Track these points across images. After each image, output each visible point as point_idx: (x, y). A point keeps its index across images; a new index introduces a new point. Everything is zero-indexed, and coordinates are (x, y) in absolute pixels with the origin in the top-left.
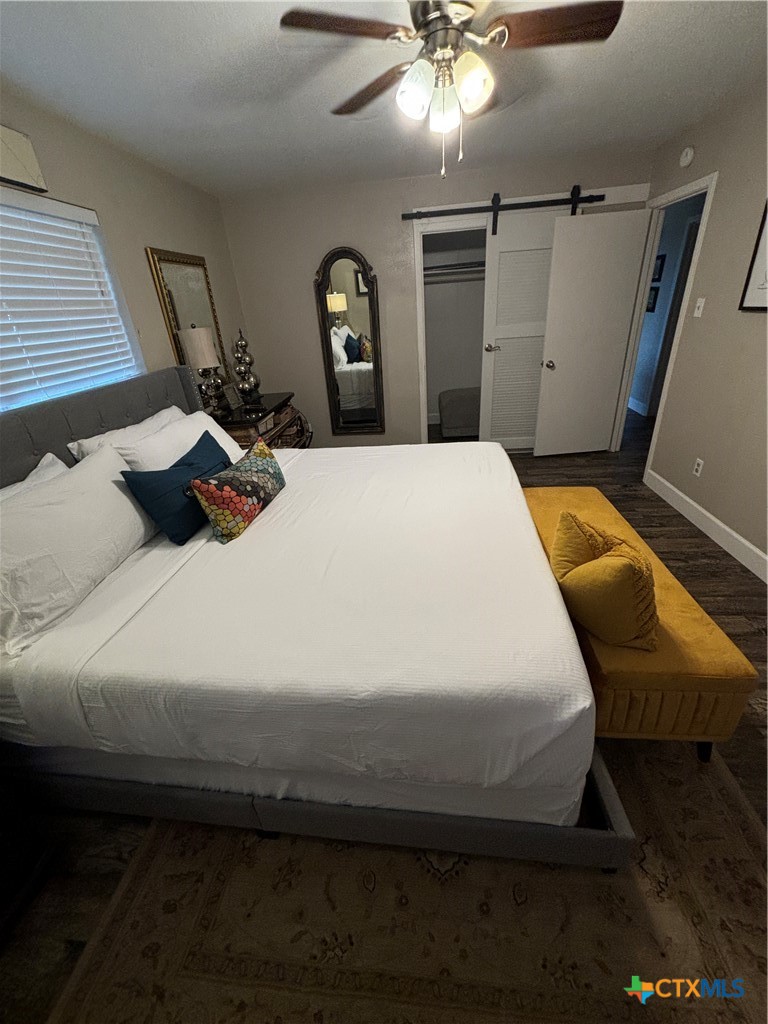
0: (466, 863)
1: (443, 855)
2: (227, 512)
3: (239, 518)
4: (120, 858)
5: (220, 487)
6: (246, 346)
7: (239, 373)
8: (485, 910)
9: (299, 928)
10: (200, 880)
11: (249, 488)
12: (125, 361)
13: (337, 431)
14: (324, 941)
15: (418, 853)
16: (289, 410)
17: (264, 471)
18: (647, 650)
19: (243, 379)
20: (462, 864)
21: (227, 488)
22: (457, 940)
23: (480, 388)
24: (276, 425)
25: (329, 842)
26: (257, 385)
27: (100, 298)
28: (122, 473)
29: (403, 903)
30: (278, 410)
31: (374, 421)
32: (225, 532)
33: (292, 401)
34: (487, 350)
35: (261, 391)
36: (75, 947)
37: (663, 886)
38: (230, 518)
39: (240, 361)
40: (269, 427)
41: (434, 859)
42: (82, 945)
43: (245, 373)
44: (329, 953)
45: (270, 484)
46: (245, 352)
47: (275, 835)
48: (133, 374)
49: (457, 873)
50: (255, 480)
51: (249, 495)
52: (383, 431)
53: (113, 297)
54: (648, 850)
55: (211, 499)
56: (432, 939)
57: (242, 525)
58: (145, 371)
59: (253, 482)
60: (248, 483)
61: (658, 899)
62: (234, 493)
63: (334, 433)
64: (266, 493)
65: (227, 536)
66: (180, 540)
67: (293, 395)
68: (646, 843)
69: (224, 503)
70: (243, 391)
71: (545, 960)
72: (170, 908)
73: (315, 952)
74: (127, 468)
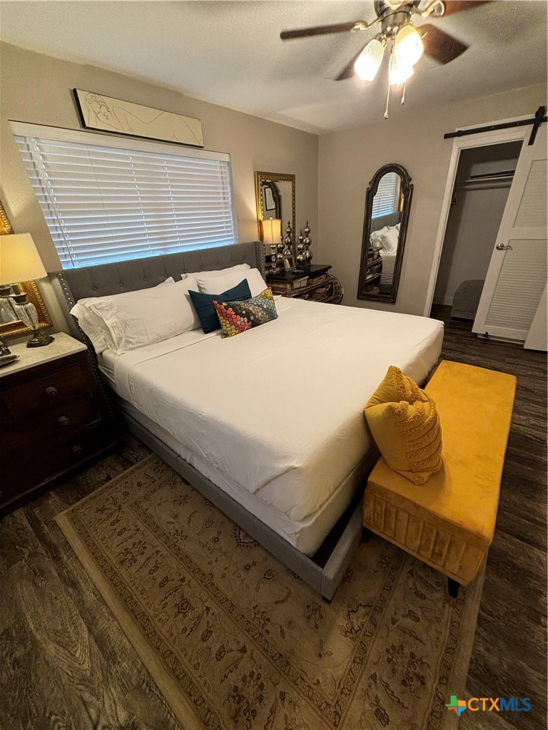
0: (255, 546)
1: (247, 535)
2: (227, 322)
3: (233, 327)
4: (136, 459)
5: (226, 308)
6: (309, 232)
7: (299, 249)
8: (247, 568)
9: (172, 520)
10: (154, 482)
11: (244, 312)
12: (228, 236)
13: (360, 296)
14: (177, 531)
15: (237, 527)
16: (323, 277)
17: (261, 306)
18: (413, 483)
19: (301, 253)
20: (253, 545)
21: (230, 309)
22: (226, 569)
23: (484, 281)
24: (308, 285)
25: (205, 499)
26: (310, 258)
27: (222, 201)
28: (189, 291)
29: (216, 540)
30: (314, 275)
31: (390, 294)
32: (225, 332)
33: (329, 272)
34: (498, 248)
35: (312, 262)
36: (109, 478)
37: (353, 631)
38: (228, 325)
39: (301, 241)
40: (302, 285)
41: (242, 534)
42: (111, 479)
43: (303, 249)
44: (176, 536)
45: (260, 314)
46: (307, 236)
47: (188, 484)
48: (232, 243)
49: (247, 546)
50: (251, 309)
51: (242, 316)
52: (394, 302)
53: (230, 200)
54: (362, 611)
55: (221, 312)
56: (216, 561)
57: (234, 331)
58: (238, 243)
59: (249, 310)
60: (245, 309)
61: (343, 633)
62: (233, 313)
63: (358, 298)
64: (255, 318)
65: (226, 335)
66: (206, 332)
67: (331, 267)
68: (364, 607)
69: (227, 317)
70: (299, 261)
71: (257, 606)
72: (139, 484)
73: (172, 532)
74: (197, 291)
